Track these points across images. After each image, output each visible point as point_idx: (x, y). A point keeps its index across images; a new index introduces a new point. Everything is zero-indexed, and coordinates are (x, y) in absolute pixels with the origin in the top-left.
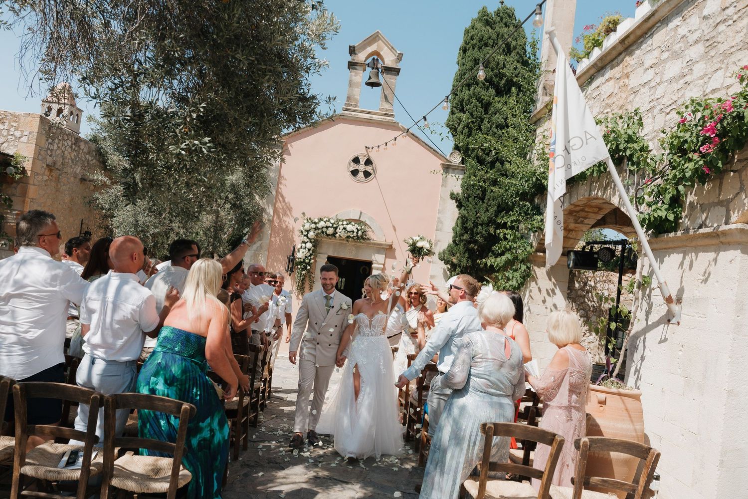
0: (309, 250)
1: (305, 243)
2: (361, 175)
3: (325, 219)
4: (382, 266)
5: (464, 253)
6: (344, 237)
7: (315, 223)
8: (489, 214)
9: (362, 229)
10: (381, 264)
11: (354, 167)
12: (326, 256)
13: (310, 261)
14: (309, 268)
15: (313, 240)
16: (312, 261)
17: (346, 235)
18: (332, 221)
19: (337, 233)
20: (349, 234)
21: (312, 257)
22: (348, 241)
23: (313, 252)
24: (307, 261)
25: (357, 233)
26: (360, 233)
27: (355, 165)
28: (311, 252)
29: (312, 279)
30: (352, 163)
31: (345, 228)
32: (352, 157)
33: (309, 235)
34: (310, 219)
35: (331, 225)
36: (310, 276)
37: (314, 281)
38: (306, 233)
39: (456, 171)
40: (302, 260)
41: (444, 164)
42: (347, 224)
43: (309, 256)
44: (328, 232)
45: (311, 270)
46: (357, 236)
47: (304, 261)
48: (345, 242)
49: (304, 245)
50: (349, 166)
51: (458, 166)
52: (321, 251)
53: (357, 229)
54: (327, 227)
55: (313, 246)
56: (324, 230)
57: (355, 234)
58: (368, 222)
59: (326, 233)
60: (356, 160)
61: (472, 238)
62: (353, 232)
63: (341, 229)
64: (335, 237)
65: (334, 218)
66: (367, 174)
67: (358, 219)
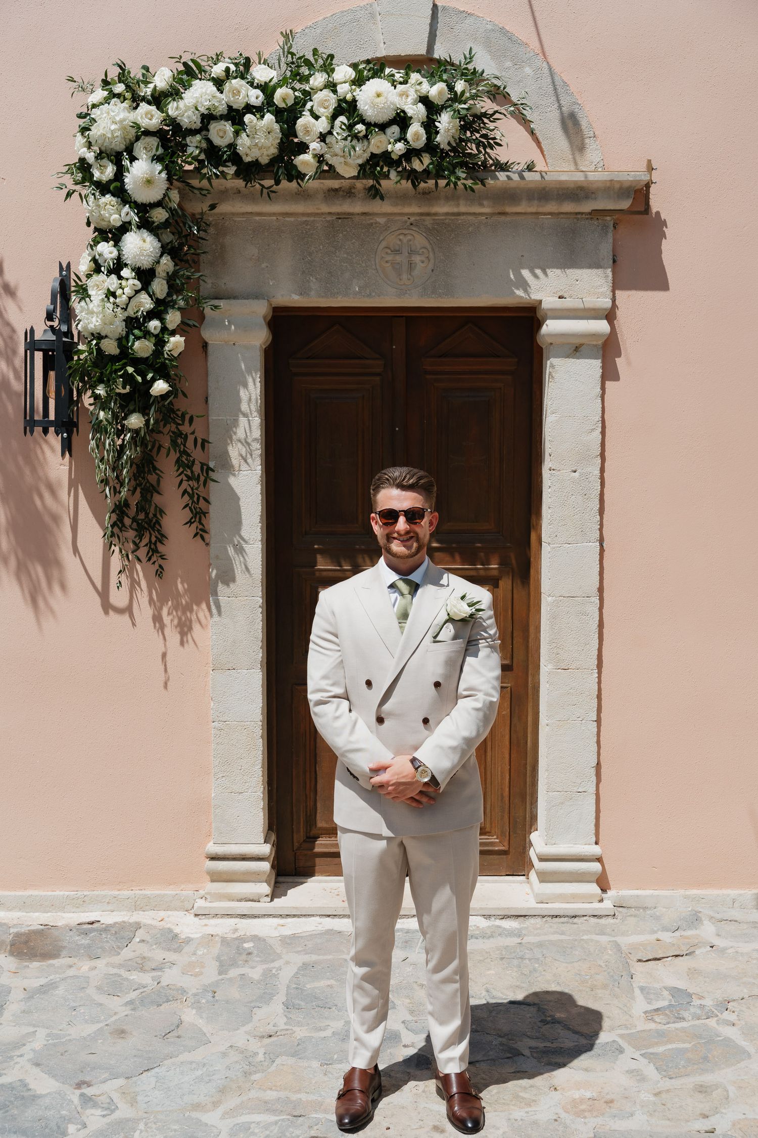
0: (145, 276)
1: (115, 234)
3: (218, 70)
6: (348, 170)
7: (158, 100)
9: (456, 98)
10: (593, 314)
12: (260, 309)
13: (160, 342)
14: (160, 387)
15: (159, 215)
16: (176, 343)
17: (361, 154)
18: (261, 73)
19: (303, 148)
20: (379, 143)
21: (173, 318)
22: (375, 193)
23: (173, 288)
24: (142, 347)
25: (430, 126)
26: (445, 122)
28: (159, 287)
29: (197, 454)
31: (347, 108)
33: (129, 180)
34: (123, 76)
35: (255, 97)
36: (178, 438)
37: (207, 469)
38: (110, 171)
40: (110, 347)
42: (359, 81)
43: (151, 315)
44: (244, 142)
45: (181, 404)
46: (430, 147)
47: (125, 354)
48: (356, 207)
49: (106, 250)
52: (229, 283)
53: (424, 100)
54: (235, 116)
55: (166, 249)
56: (221, 134)
57: (416, 130)
58: (484, 63)
59: (236, 158)
62: (402, 120)
63: (324, 113)
64: (295, 175)
65: (273, 47)
67: (421, 49)
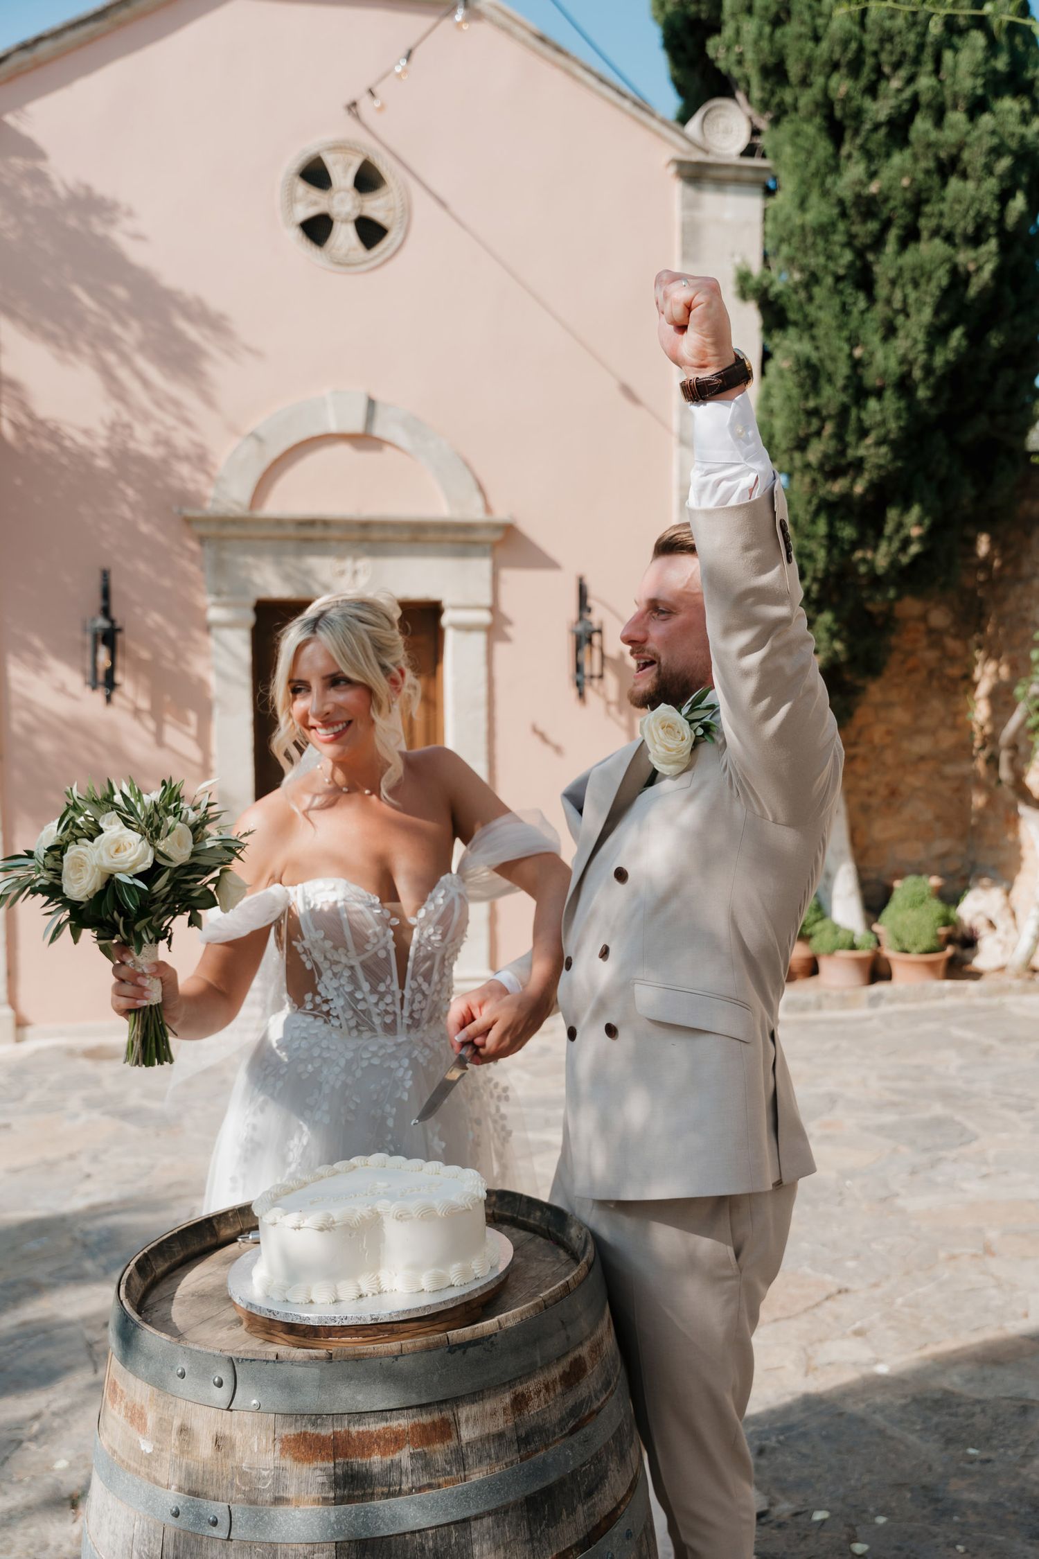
2: (344, 236)
4: (484, 617)
5: (813, 521)
8: (901, 344)
10: (478, 607)
11: (310, 203)
12: (249, 601)
27: (315, 194)
30: (302, 188)
32: (295, 159)
39: (731, 188)
41: (681, 164)
48: (317, 534)
50: (291, 200)
51: (740, 168)
52: (225, 586)
60: (315, 174)
61: (842, 452)
66: (370, 232)
67: (355, 424)
